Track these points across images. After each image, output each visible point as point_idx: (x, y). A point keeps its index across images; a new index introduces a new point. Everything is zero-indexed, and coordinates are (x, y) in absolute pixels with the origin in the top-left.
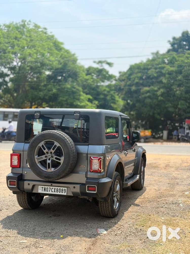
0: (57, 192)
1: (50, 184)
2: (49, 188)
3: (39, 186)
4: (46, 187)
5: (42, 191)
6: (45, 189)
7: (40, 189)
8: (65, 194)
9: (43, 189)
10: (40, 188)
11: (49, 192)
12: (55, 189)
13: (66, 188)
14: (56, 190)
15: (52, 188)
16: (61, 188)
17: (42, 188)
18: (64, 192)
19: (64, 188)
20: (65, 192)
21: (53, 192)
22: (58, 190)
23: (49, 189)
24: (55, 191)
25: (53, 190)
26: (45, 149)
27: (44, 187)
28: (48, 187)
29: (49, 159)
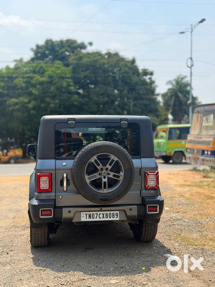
0: (107, 218)
1: (99, 209)
2: (96, 214)
3: (82, 213)
4: (92, 213)
5: (86, 219)
6: (90, 216)
7: (83, 216)
8: (118, 219)
9: (88, 216)
10: (83, 215)
11: (96, 218)
12: (103, 215)
13: (118, 212)
14: (105, 216)
15: (100, 214)
16: (112, 212)
17: (86, 214)
18: (115, 216)
19: (115, 212)
20: (117, 217)
21: (102, 217)
22: (108, 216)
23: (95, 215)
24: (103, 217)
25: (101, 216)
26: (99, 165)
27: (88, 213)
28: (95, 213)
29: (105, 178)
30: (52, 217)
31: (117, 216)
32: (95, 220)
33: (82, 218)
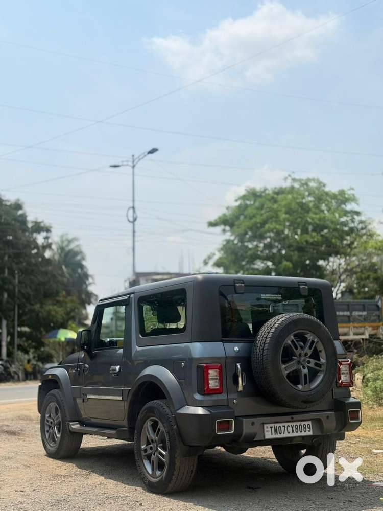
0: (297, 432)
1: (289, 418)
2: (283, 426)
3: (265, 426)
4: (277, 425)
5: (272, 434)
6: (276, 431)
7: (267, 431)
8: (311, 433)
9: (273, 429)
10: (267, 429)
11: (284, 433)
12: (292, 427)
13: (310, 423)
14: (294, 429)
15: (288, 426)
16: (303, 423)
17: (271, 427)
18: (308, 429)
19: (306, 423)
21: (291, 432)
22: (299, 428)
23: (283, 428)
24: (293, 431)
25: (290, 429)
27: (272, 425)
28: (281, 425)
29: (304, 368)
30: (232, 432)
31: (310, 428)
32: (282, 436)
33: (266, 433)
